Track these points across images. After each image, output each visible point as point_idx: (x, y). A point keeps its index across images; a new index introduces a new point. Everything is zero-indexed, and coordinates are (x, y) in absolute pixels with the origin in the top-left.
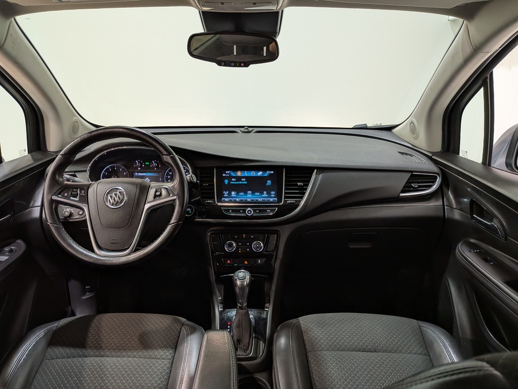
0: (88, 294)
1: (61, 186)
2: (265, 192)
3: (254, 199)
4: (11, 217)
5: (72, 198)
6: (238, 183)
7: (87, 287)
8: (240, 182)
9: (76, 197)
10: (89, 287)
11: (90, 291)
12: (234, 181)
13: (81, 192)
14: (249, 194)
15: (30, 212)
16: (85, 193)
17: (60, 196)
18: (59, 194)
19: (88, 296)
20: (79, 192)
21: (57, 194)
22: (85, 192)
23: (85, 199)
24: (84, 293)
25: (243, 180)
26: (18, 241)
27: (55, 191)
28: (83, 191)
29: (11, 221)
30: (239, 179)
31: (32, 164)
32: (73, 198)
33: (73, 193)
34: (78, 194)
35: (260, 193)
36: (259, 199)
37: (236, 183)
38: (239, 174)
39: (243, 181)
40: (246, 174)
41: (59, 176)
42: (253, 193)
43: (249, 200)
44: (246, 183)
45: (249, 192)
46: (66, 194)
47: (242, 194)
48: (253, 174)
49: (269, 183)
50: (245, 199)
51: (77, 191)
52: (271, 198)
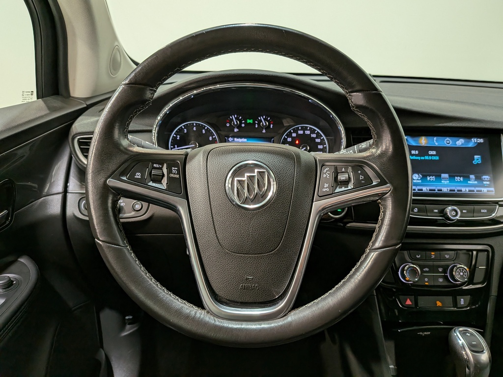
0: (128, 327)
1: (126, 156)
2: (472, 177)
3: (453, 188)
4: (8, 214)
5: (151, 184)
6: (423, 158)
7: (127, 318)
8: (427, 158)
9: (160, 182)
10: (131, 317)
11: (131, 322)
12: (416, 155)
13: (170, 172)
14: (445, 179)
15: (44, 205)
16: (178, 173)
17: (125, 178)
18: (123, 173)
19: (128, 330)
20: (165, 171)
21: (118, 174)
22: (178, 170)
23: (180, 186)
24: (122, 328)
25: (431, 152)
26: (22, 260)
27: (112, 166)
28: (174, 169)
29: (7, 222)
30: (424, 150)
31: (46, 115)
32: (154, 185)
33: (153, 172)
34: (163, 175)
35: (464, 177)
36: (463, 189)
37: (419, 158)
38: (423, 141)
39: (432, 155)
40: (436, 141)
41: (120, 133)
42: (452, 177)
43: (445, 190)
44: (437, 158)
45: (445, 176)
46: (138, 175)
47: (433, 178)
48: (447, 142)
49: (477, 159)
50: (439, 188)
51: (161, 169)
52: (484, 186)
